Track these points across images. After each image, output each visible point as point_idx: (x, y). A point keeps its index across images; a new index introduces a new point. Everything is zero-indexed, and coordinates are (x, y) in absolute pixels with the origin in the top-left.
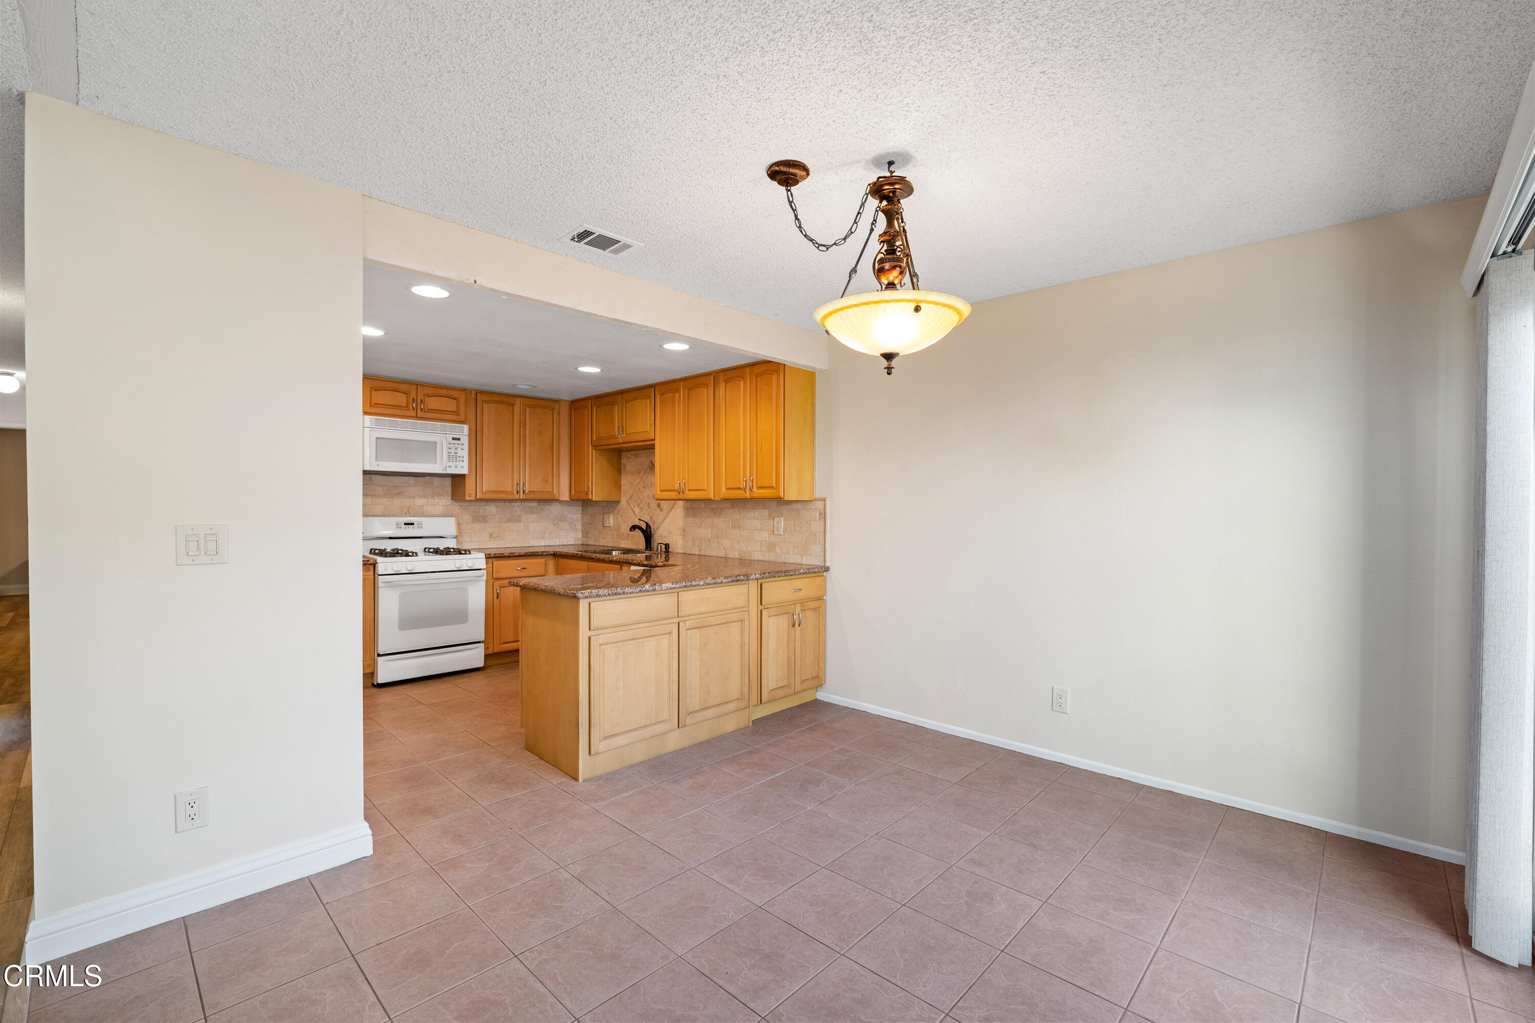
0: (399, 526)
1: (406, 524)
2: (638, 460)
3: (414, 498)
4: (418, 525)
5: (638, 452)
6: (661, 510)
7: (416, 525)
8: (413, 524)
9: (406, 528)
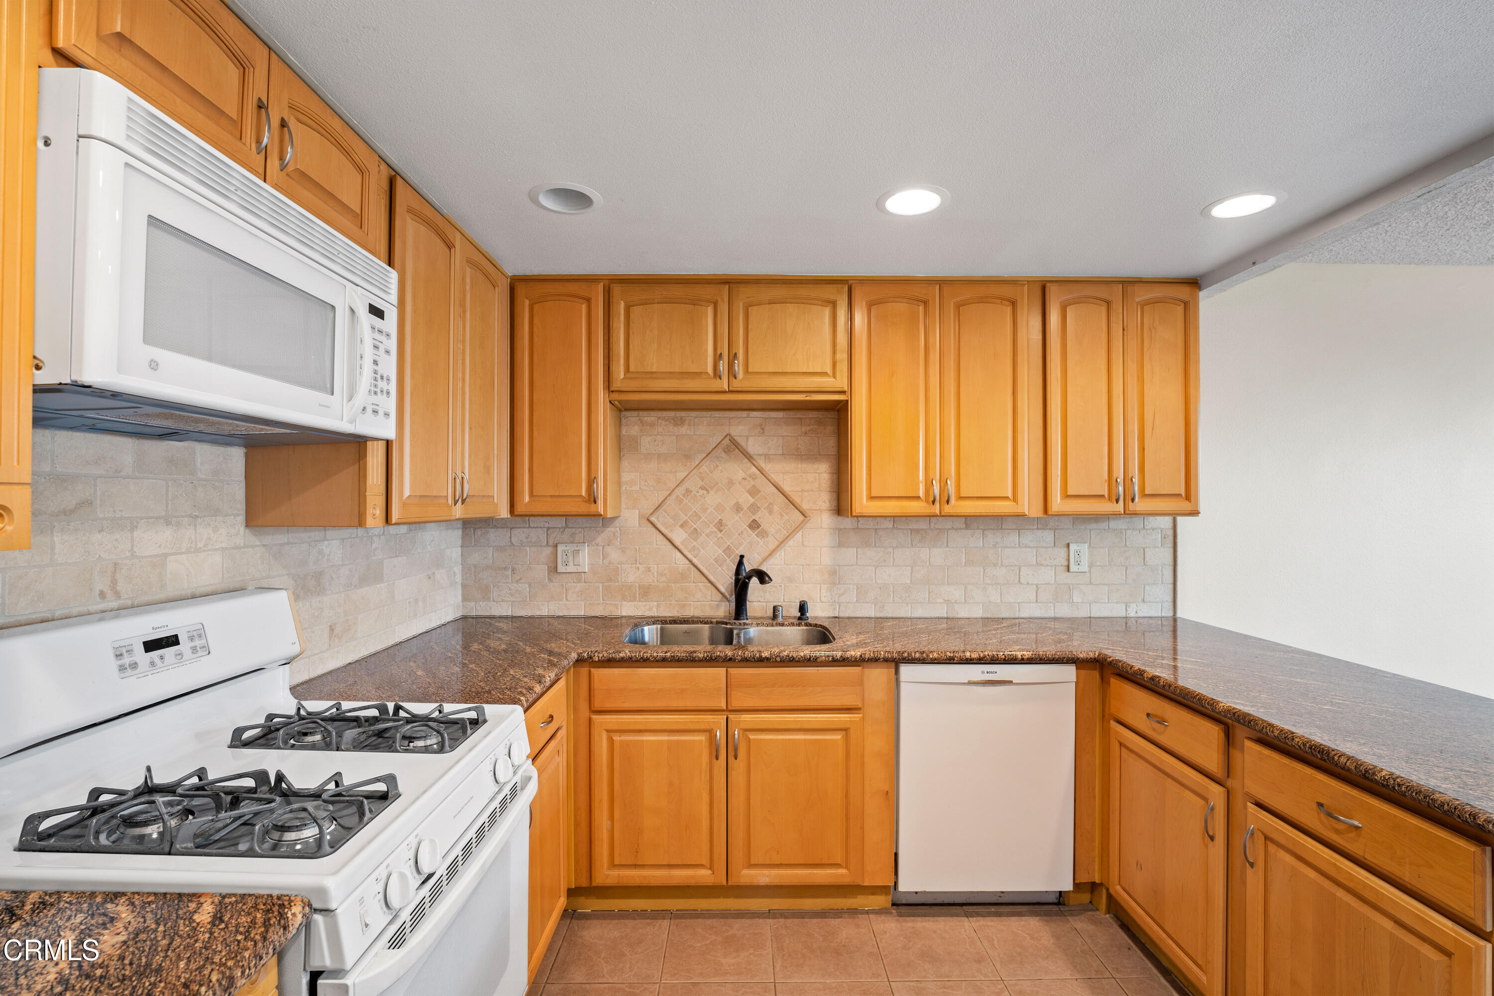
0: (126, 660)
1: (151, 646)
2: (684, 430)
3: (133, 529)
4: (191, 639)
5: (683, 414)
6: (763, 534)
7: (185, 645)
8: (172, 641)
9: (152, 664)
